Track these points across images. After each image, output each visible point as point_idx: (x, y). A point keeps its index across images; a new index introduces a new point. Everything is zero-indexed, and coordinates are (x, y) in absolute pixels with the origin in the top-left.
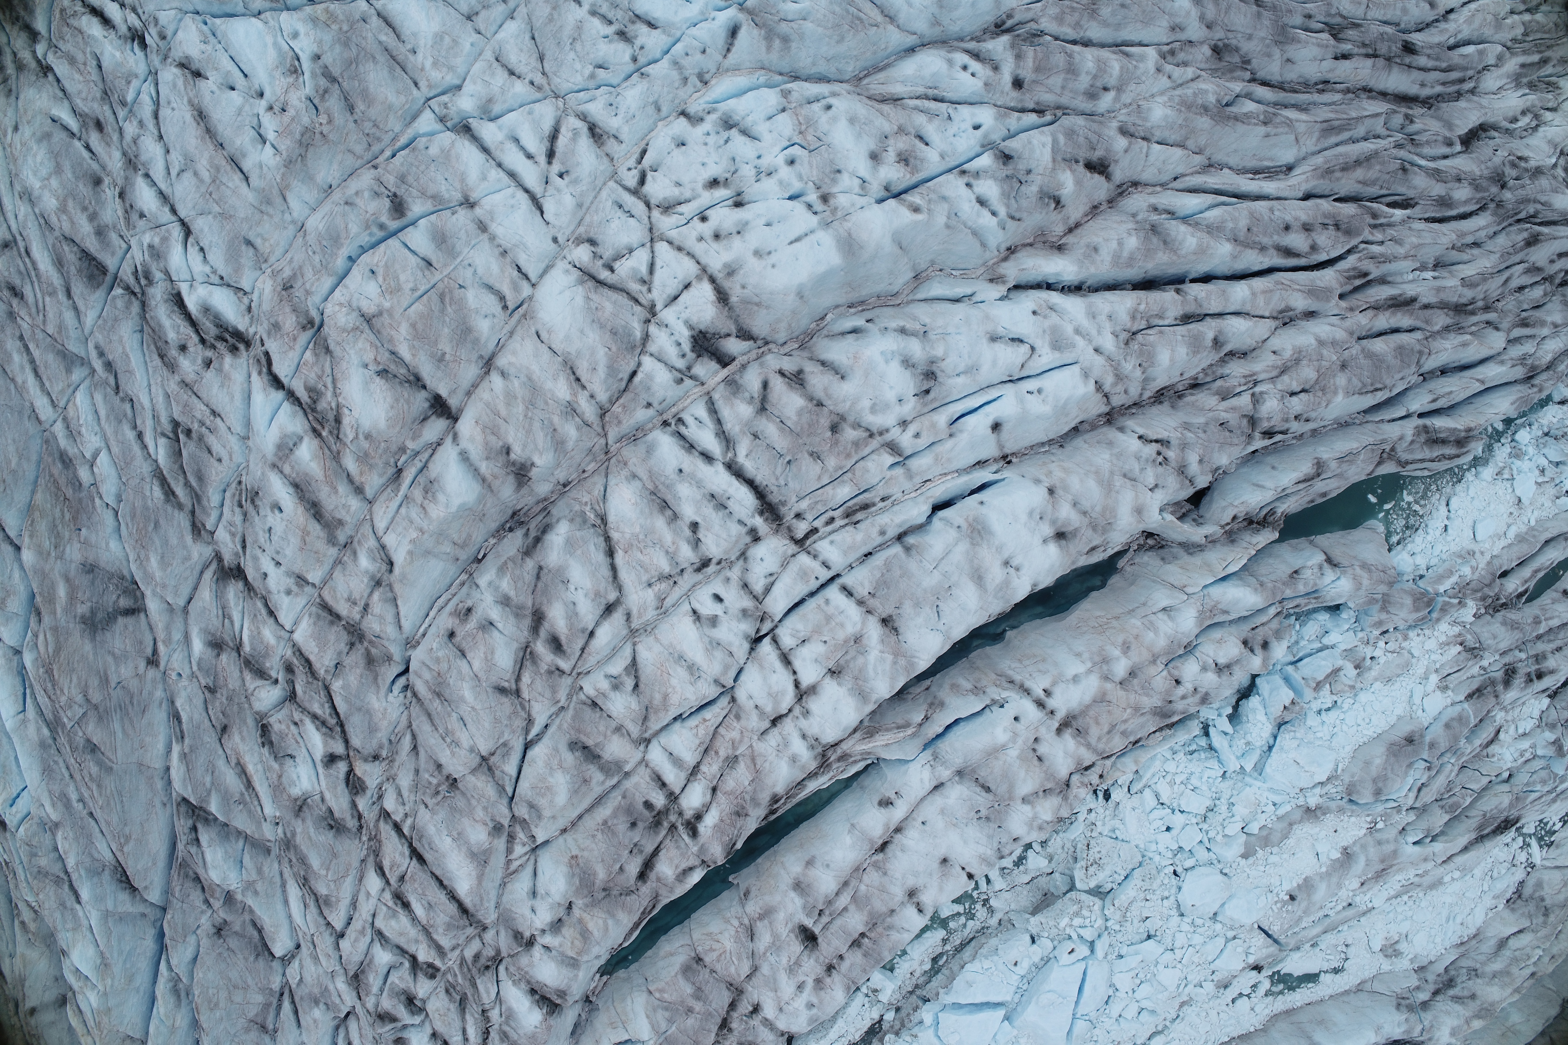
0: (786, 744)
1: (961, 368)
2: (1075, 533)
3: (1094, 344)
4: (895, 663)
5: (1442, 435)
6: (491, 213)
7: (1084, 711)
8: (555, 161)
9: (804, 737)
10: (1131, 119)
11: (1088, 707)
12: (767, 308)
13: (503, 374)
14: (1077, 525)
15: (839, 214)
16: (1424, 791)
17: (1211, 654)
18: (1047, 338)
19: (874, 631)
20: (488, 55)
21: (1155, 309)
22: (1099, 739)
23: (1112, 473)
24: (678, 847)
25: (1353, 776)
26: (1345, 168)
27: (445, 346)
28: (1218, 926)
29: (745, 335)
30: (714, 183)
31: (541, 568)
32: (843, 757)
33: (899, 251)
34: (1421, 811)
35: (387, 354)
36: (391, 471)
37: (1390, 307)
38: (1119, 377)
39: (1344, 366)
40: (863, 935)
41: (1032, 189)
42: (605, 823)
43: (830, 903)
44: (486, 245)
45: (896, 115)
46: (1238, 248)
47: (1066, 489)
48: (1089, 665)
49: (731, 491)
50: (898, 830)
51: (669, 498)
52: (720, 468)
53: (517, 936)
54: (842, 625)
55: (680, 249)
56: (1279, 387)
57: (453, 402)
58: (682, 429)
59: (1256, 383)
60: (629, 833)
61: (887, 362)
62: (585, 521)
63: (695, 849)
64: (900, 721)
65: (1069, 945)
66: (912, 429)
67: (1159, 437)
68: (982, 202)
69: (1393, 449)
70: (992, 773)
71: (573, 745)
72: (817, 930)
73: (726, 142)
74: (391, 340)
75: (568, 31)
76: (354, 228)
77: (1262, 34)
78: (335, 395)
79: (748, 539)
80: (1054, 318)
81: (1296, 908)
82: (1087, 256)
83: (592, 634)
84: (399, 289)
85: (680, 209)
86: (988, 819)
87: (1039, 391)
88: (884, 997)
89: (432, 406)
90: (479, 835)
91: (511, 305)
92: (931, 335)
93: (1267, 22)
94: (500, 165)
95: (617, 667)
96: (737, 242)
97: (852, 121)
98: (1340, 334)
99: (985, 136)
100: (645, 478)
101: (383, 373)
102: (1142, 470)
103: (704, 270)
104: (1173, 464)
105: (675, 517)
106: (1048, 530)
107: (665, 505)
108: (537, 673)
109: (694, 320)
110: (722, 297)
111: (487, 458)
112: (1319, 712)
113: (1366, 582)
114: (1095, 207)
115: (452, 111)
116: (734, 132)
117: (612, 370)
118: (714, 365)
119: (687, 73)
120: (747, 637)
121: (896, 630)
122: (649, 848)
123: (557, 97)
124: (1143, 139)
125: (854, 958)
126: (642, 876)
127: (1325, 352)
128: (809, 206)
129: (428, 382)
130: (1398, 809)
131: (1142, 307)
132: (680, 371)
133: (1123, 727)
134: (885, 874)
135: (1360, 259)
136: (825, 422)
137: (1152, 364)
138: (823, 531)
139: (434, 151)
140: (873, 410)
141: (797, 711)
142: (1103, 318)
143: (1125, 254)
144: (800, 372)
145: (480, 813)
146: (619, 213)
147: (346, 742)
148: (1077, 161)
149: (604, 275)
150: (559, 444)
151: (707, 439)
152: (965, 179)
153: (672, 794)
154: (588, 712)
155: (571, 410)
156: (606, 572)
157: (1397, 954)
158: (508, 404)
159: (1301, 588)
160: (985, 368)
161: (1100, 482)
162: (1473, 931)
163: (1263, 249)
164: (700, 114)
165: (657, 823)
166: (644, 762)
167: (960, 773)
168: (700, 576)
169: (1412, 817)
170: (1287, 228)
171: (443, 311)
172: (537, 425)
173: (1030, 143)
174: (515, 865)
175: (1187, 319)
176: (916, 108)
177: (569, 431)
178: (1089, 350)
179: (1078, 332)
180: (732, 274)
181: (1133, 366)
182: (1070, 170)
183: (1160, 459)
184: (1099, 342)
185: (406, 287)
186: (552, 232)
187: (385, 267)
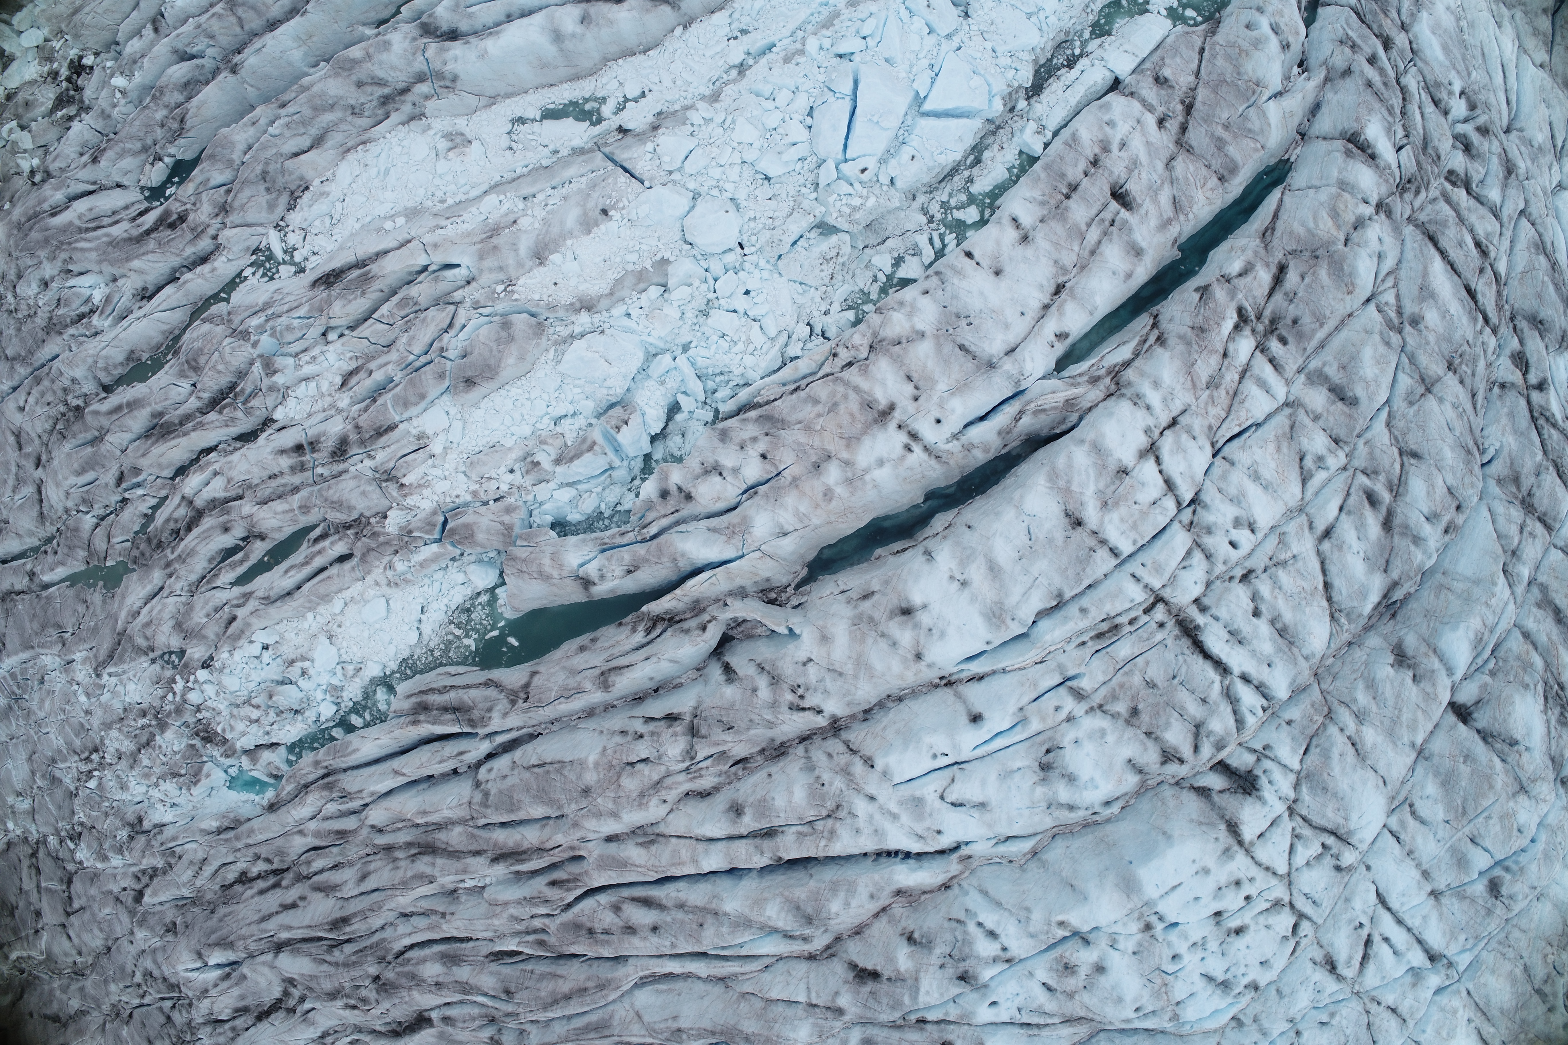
0: (1164, 400)
1: (1017, 776)
2: (892, 615)
3: (876, 805)
4: (1068, 482)
5: (449, 716)
6: (1420, 888)
7: (867, 428)
8: (1365, 937)
9: (1148, 407)
10: (830, 1024)
11: (864, 433)
12: (1192, 821)
13: (1413, 745)
14: (891, 624)
15: (1136, 915)
16: (445, 325)
17: (729, 487)
18: (928, 810)
19: (1091, 514)
20: (1411, 1023)
21: (806, 841)
22: (845, 397)
23: (856, 677)
24: (1254, 297)
25: (538, 344)
27: (1464, 770)
28: (691, 185)
29: (1203, 792)
30: (1239, 931)
31: (1385, 571)
32: (1094, 380)
33: (1074, 882)
34: (442, 301)
35: (1509, 759)
36: (1501, 653)
37: (524, 852)
38: (846, 772)
39: (586, 791)
40: (1068, 197)
41: (940, 950)
42: (1321, 325)
43: (1105, 233)
44: (1424, 860)
45: (1074, 1008)
46: (713, 906)
47: (904, 660)
48: (867, 478)
49: (1227, 648)
50: (1046, 307)
51: (1280, 640)
52: (1236, 671)
53: (1389, 214)
54: (1122, 520)
55: (1267, 869)
56: (662, 768)
57: (1452, 718)
58: (1265, 703)
59: (688, 768)
60: (1299, 313)
61: (1092, 779)
62: (1348, 615)
63: (1240, 296)
64: (1042, 417)
65: (865, 177)
66: (1063, 714)
67: (801, 714)
68: (992, 934)
69: (513, 702)
70: (961, 366)
71: (1354, 402)
72: (1114, 205)
73: (1228, 970)
74: (1507, 772)
76: (1534, 867)
78: (1548, 722)
79: (1206, 601)
80: (919, 828)
81: (597, 200)
82: (882, 889)
83: (1341, 509)
84: (1502, 818)
85: (1267, 905)
86: (958, 316)
87: (935, 756)
88: (1032, 126)
89: (1470, 714)
90: (1431, 317)
91: (1406, 808)
92: (1044, 805)
94: (1409, 930)
95: (1320, 477)
96: (1223, 879)
97: (1118, 1000)
98: (588, 823)
99: (985, 997)
100: (1300, 658)
101: (1513, 743)
102: (821, 680)
103: (1247, 851)
104: (785, 687)
105: (1272, 622)
106: (924, 618)
107: (1282, 632)
108: (1388, 473)
109: (1258, 805)
110: (1233, 828)
111: (1433, 671)
112: (574, 414)
113: (547, 561)
114: (857, 933)
115: (1443, 972)
116: (1221, 979)
117: (1326, 755)
118: (1234, 763)
119: (1255, 1026)
120: (1205, 507)
121: (1067, 515)
122: (1278, 297)
123: (1357, 993)
124: (816, 1006)
125: (1074, 173)
126: (1282, 269)
127: (611, 806)
128: (1161, 919)
129: (1476, 737)
130: (476, 306)
131: (823, 843)
132: (1267, 757)
133: (819, 408)
134: (1056, 262)
135: (559, 899)
136: (1145, 718)
137: (810, 786)
138: (1140, 612)
139: (1462, 938)
140: (1103, 733)
141: (1157, 432)
142: (867, 830)
143: (842, 895)
144: (1164, 763)
145: (1432, 338)
146: (1316, 897)
147: (1529, 402)
148: (889, 979)
149: (1330, 840)
150: (1371, 685)
151: (1245, 696)
152: (1008, 955)
153: (1262, 351)
154: (1343, 434)
155: (1360, 717)
156: (1332, 569)
157: (448, 136)
158: (1415, 720)
159: (626, 555)
160: (993, 777)
161: (869, 668)
162: (351, 156)
163: (681, 906)
164: (1246, 992)
165: (1274, 321)
166: (1288, 382)
167: (991, 366)
168: (1249, 564)
169: (457, 296)
170: (655, 929)
171: (1465, 800)
172: (1390, 703)
173: (942, 994)
174: (1390, 282)
175: (770, 833)
176: (1051, 1016)
177: (1362, 698)
178: (881, 799)
179: (895, 817)
180: (1227, 850)
181: (831, 784)
182: (898, 972)
183: (800, 691)
184: (871, 808)
185: (1495, 820)
186: (1370, 875)
187: (1510, 837)
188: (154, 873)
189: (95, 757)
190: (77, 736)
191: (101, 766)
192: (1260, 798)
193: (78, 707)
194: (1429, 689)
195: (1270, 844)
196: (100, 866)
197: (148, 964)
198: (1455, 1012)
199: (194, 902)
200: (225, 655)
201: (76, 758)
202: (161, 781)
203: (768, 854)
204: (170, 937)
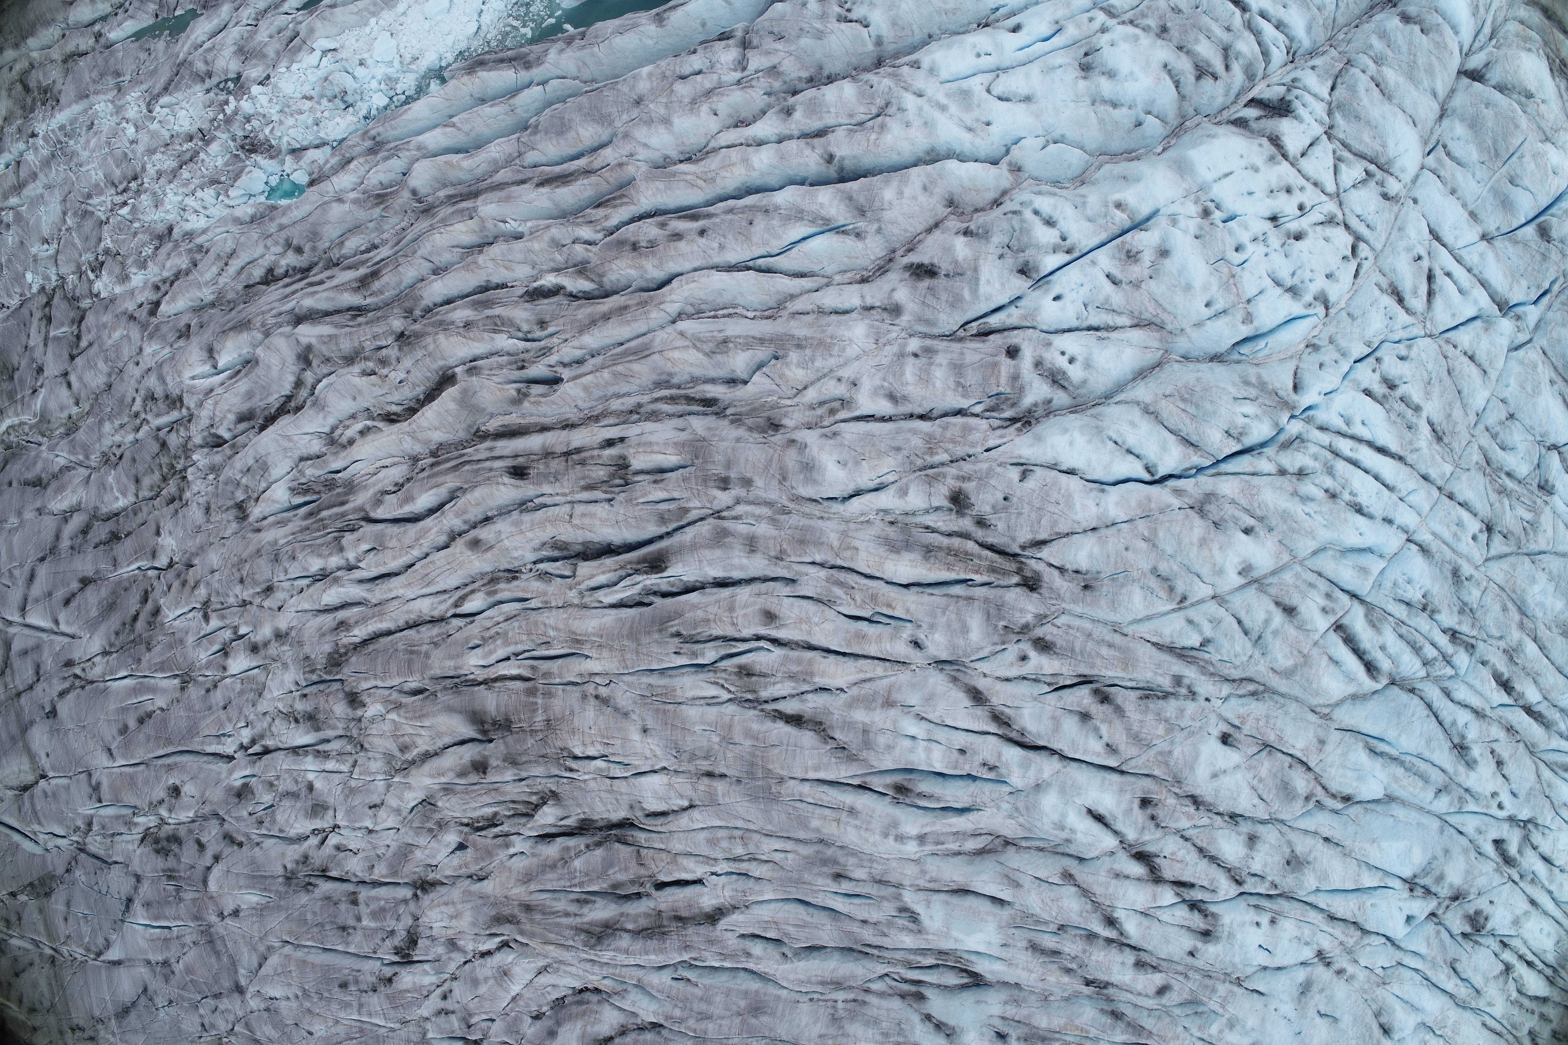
1: (1058, 72)
3: (925, 98)
6: (1471, 228)
8: (1426, 271)
10: (885, 326)
13: (1435, 95)
15: (1193, 197)
18: (975, 101)
20: (1493, 374)
21: (859, 136)
26: (623, 309)
27: (1488, 113)
30: (1298, 237)
35: (1529, 109)
36: (1500, 35)
37: (571, 174)
38: (894, 76)
39: (638, 102)
41: (998, 238)
44: (1469, 199)
45: (1142, 302)
46: (763, 203)
52: (1254, 7)
56: (715, 77)
57: (1466, 81)
58: (1287, 42)
59: (739, 82)
61: (1131, 73)
66: (1097, 24)
67: (849, 25)
68: (1050, 223)
73: (1293, 274)
74: (1529, 120)
75: (1436, 390)
77: (724, 444)
80: (968, 119)
82: (934, 182)
84: (1533, 158)
85: (1321, 218)
87: (979, 55)
89: (1482, 75)
91: (1440, 148)
92: (1089, 99)
93: (718, 458)
94: (1469, 270)
96: (1274, 183)
97: (1188, 287)
98: (641, 133)
99: (1047, 291)
101: (1529, 95)
103: (1292, 165)
109: (1295, 122)
110: (1275, 141)
111: (1437, 26)
115: (1515, 325)
116: (1289, 282)
117: (1353, 90)
119: (1331, 347)
123: (1432, 334)
124: (872, 308)
127: (662, 111)
128: (1218, 207)
129: (1493, 90)
131: (873, 136)
132: (1296, 87)
135: (606, 217)
136: (1175, 33)
137: (859, 89)
139: (1524, 283)
140: (1136, 38)
143: (895, 184)
144: (1198, 78)
146: (1370, 219)
148: (947, 276)
149: (1372, 168)
151: (1268, 30)
152: (1068, 243)
155: (1378, 61)
158: (1431, 65)
160: (1036, 73)
163: (731, 211)
164: (1317, 303)
170: (702, 233)
171: (1495, 142)
172: (1404, 49)
173: (1003, 285)
175: (820, 133)
176: (1120, 314)
177: (1378, 45)
178: (929, 92)
179: (943, 108)
180: (1272, 158)
181: (879, 83)
182: (956, 262)
183: (847, 6)
184: (919, 100)
185: (1527, 159)
186: (1418, 207)
187: (1547, 175)
188: (177, 276)
189: (133, 185)
190: (118, 166)
191: (138, 192)
192: (1296, 118)
193: (125, 139)
194: (1438, 38)
195: (1313, 158)
196: (118, 290)
197: (152, 382)
198: (1535, 367)
199: (213, 305)
200: (284, 70)
201: (113, 191)
202: (199, 191)
203: (819, 151)
204: (181, 343)
